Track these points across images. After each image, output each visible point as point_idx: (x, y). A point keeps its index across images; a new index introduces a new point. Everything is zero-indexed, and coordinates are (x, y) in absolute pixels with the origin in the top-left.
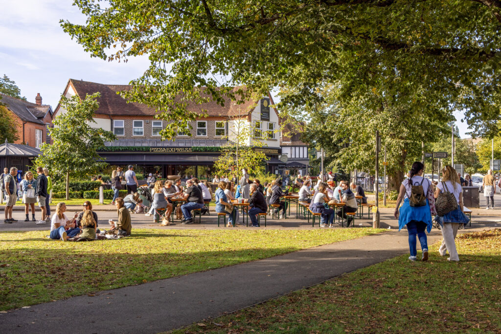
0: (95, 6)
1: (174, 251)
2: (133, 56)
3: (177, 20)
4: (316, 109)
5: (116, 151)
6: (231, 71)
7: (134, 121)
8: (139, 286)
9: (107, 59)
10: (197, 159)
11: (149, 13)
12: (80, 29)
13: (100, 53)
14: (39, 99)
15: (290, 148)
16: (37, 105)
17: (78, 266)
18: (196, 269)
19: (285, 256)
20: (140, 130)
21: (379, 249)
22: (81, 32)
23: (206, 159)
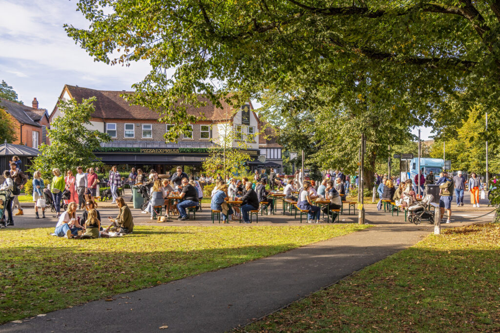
0: (99, 12)
1: (180, 249)
2: (134, 61)
3: (177, 27)
4: (291, 115)
5: (109, 151)
6: (227, 77)
7: (125, 124)
8: (155, 288)
9: (110, 63)
10: (184, 159)
11: (155, 18)
12: (85, 34)
13: (103, 57)
14: (35, 103)
15: (266, 149)
16: (34, 109)
17: (87, 266)
18: (206, 268)
19: (287, 253)
20: (131, 133)
21: (374, 245)
22: (86, 37)
23: (193, 159)
